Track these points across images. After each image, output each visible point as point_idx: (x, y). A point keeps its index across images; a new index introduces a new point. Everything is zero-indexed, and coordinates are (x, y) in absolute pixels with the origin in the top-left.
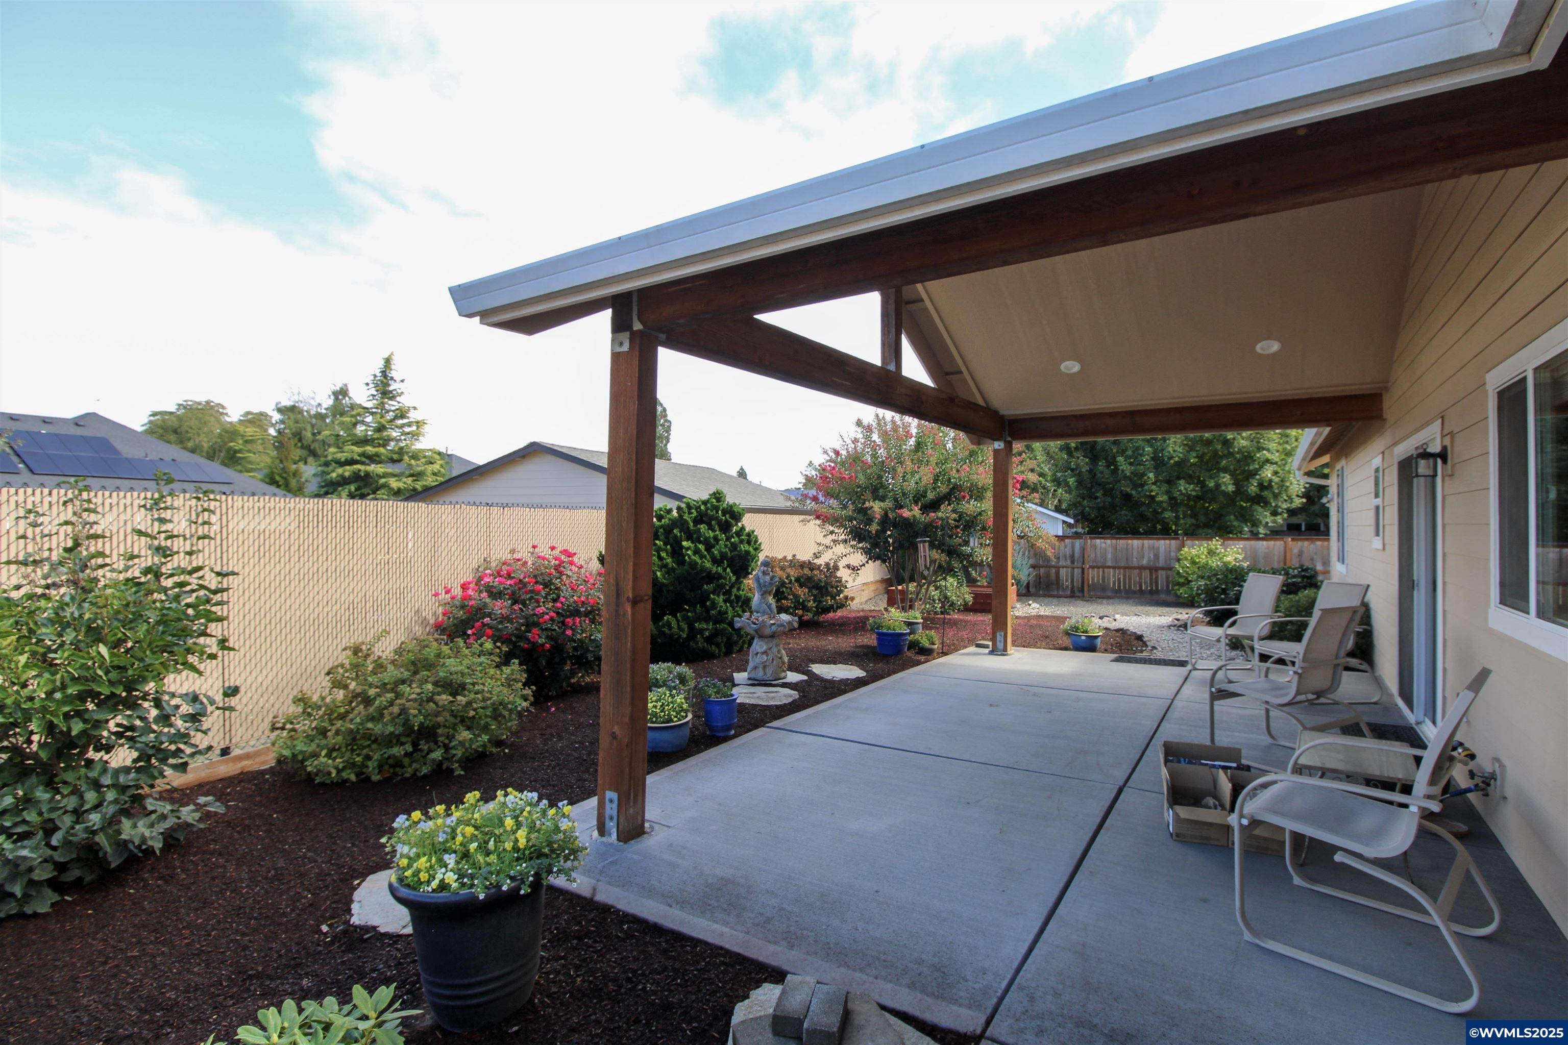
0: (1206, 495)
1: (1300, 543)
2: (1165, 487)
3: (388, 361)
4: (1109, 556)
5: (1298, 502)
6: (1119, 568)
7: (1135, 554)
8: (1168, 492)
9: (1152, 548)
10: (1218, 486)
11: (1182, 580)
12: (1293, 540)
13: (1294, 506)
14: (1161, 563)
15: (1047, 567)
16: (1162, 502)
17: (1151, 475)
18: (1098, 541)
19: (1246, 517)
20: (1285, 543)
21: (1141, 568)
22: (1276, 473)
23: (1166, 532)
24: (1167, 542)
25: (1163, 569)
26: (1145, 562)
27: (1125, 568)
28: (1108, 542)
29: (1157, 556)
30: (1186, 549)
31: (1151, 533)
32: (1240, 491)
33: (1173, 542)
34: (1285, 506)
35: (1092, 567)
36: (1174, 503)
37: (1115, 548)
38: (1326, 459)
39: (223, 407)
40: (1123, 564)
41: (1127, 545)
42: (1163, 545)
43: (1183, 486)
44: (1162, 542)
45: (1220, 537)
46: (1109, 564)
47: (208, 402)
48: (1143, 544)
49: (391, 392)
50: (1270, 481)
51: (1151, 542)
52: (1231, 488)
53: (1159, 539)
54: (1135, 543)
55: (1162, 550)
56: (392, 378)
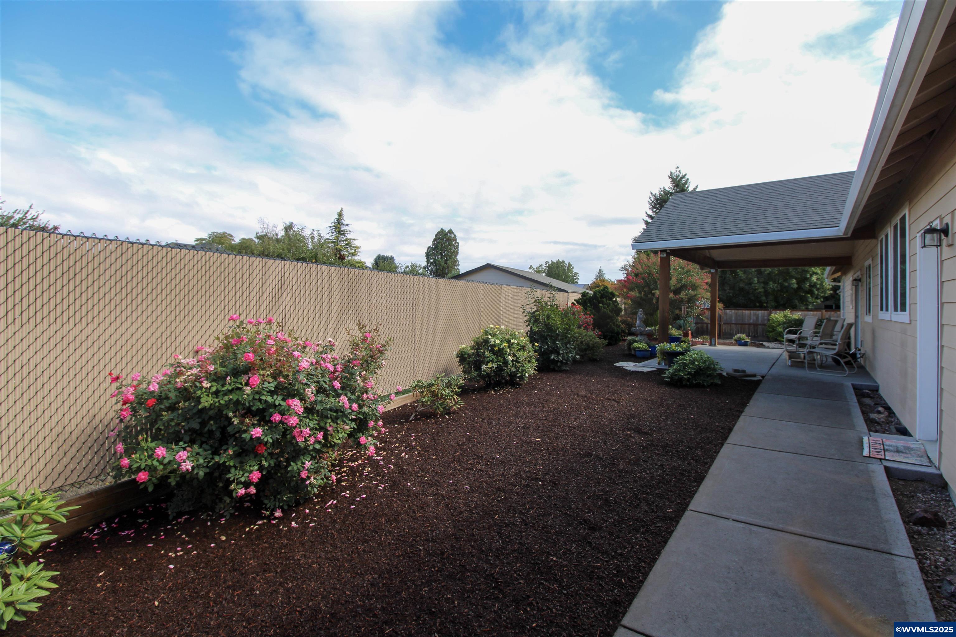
0: (783, 289)
1: (829, 313)
2: (762, 285)
3: (340, 215)
4: (733, 318)
5: (829, 292)
6: (739, 324)
7: (746, 318)
8: (764, 288)
9: (755, 314)
10: (790, 285)
11: (771, 330)
12: (826, 311)
13: (826, 295)
14: (760, 322)
15: (702, 323)
16: (760, 292)
17: (756, 279)
18: (728, 311)
19: (803, 300)
20: (822, 313)
21: (749, 324)
22: (818, 279)
23: (761, 307)
24: (763, 311)
25: (760, 325)
26: (751, 321)
27: (741, 324)
28: (733, 311)
29: (757, 318)
30: (773, 315)
31: (754, 307)
32: (800, 288)
33: (766, 312)
34: (822, 295)
35: (724, 324)
36: (766, 293)
37: (736, 314)
38: (839, 274)
39: (232, 236)
40: (740, 322)
41: (743, 313)
42: (760, 313)
43: (771, 285)
44: (760, 312)
45: (790, 309)
46: (733, 322)
47: (224, 233)
48: (750, 313)
49: (342, 231)
50: (815, 283)
51: (755, 311)
52: (795, 286)
53: (758, 310)
54: (747, 312)
55: (760, 315)
56: (342, 224)
